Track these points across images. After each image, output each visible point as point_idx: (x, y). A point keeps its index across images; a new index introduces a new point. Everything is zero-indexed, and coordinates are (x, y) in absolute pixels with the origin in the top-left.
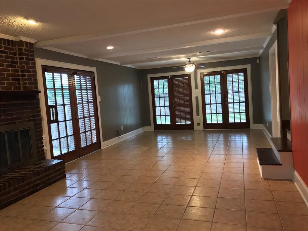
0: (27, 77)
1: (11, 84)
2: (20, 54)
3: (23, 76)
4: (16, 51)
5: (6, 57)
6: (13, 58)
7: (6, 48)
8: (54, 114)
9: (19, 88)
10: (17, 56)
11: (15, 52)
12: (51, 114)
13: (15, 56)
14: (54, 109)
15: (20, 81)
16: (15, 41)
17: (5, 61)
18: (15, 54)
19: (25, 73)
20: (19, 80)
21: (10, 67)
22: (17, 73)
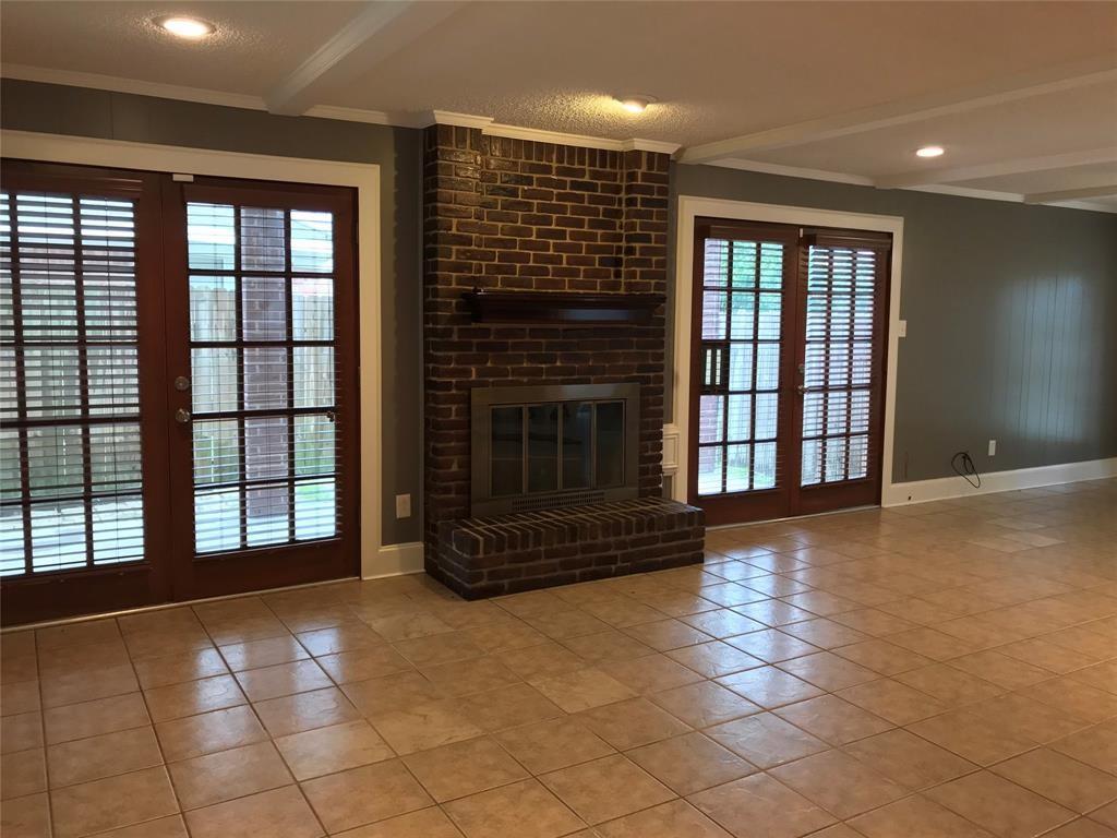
0: (637, 256)
1: (596, 273)
2: (630, 189)
3: (630, 251)
4: (621, 181)
5: (593, 200)
6: (611, 201)
7: (595, 175)
8: (718, 366)
9: (616, 286)
10: (623, 195)
11: (618, 183)
12: (708, 366)
13: (617, 196)
14: (719, 352)
15: (621, 266)
16: (622, 153)
17: (586, 211)
18: (617, 190)
19: (634, 245)
20: (618, 262)
21: (599, 228)
22: (615, 244)
